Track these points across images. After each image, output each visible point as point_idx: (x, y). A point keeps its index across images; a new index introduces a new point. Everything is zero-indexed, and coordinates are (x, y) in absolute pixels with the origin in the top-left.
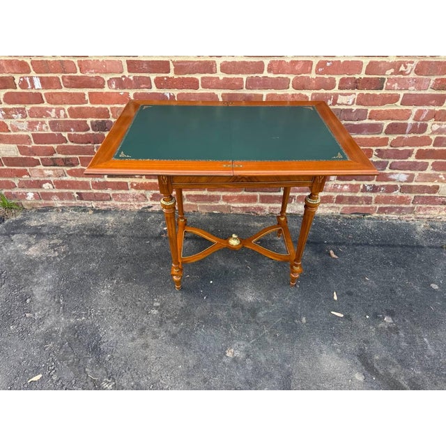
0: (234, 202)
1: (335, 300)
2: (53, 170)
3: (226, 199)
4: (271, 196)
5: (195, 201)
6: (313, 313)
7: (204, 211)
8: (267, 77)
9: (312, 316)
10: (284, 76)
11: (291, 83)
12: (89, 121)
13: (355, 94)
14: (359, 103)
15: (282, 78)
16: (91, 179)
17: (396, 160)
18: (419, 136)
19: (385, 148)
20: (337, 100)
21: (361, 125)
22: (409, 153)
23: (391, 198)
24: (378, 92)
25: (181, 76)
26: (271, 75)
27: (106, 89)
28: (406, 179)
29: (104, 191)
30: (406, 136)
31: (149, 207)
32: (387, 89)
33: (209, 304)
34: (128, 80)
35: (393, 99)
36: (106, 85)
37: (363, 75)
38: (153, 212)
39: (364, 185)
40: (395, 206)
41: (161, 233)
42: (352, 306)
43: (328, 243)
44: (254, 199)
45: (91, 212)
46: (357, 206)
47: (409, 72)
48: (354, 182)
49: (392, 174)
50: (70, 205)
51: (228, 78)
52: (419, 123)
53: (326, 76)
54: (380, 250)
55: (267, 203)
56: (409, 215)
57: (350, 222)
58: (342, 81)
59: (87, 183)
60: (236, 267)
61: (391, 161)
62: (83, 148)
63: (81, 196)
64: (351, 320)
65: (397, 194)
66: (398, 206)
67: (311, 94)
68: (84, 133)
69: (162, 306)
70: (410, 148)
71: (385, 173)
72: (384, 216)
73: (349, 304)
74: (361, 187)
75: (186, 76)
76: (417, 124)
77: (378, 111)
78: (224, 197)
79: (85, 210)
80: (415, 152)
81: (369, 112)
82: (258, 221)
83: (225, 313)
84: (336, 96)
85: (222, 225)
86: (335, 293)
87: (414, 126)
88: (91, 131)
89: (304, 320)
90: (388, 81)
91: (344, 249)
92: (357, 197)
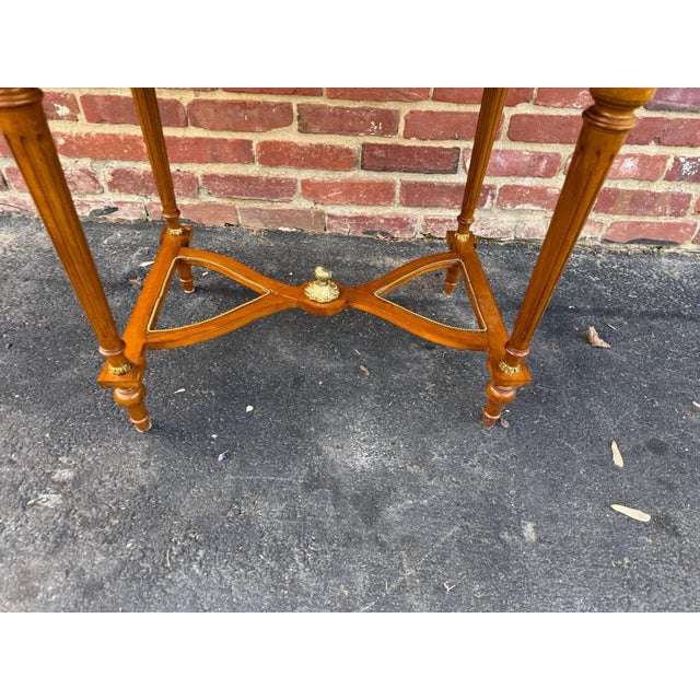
0: (335, 201)
1: (616, 468)
3: (313, 191)
4: (431, 185)
5: (229, 196)
6: (555, 509)
7: (257, 225)
9: (553, 518)
31: (111, 210)
33: (229, 477)
38: (119, 224)
39: (676, 159)
41: (131, 275)
42: (671, 487)
43: (576, 311)
44: (383, 193)
46: (648, 219)
48: (652, 150)
55: (419, 205)
57: (626, 261)
60: (328, 366)
64: (675, 532)
69: (77, 482)
73: (660, 481)
74: (670, 164)
78: (305, 183)
82: (394, 254)
83: (278, 509)
85: (298, 261)
86: (614, 446)
89: (529, 531)
91: (621, 324)
92: (653, 194)
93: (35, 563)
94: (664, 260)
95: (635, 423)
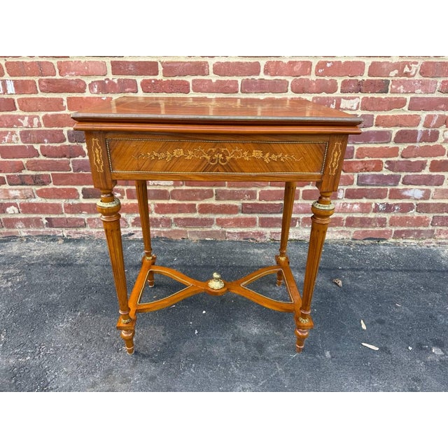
0: (231, 226)
1: (364, 330)
2: (20, 190)
3: (221, 223)
4: (272, 218)
5: (184, 226)
6: (338, 346)
7: (195, 238)
8: (263, 79)
9: (338, 349)
10: (282, 78)
11: (290, 85)
12: (65, 130)
13: (359, 97)
14: (364, 108)
15: (280, 80)
16: (64, 200)
17: (409, 174)
18: (431, 144)
19: (396, 159)
20: (340, 105)
21: (368, 132)
22: (423, 166)
23: (407, 218)
24: (383, 96)
25: (170, 79)
26: (268, 78)
27: (87, 94)
28: (421, 196)
29: (78, 216)
30: (417, 145)
31: (131, 234)
32: (392, 93)
33: (200, 337)
34: (111, 83)
35: (399, 104)
36: (87, 89)
37: (366, 77)
38: (134, 241)
39: (376, 204)
40: (413, 229)
42: (387, 336)
43: (343, 269)
44: (251, 222)
45: (61, 242)
46: (370, 229)
47: (414, 73)
48: (365, 201)
49: (406, 189)
50: (37, 234)
51: (221, 81)
52: (430, 130)
53: (327, 78)
54: (405, 275)
55: (267, 227)
56: (429, 240)
57: (364, 248)
58: (344, 83)
59: (59, 206)
61: (403, 174)
62: (57, 162)
63: (50, 223)
64: (389, 353)
65: (413, 214)
66: (416, 228)
67: (311, 98)
68: (59, 145)
70: (423, 159)
71: (398, 189)
72: (401, 241)
73: (382, 334)
74: (373, 206)
75: (175, 79)
76: (427, 131)
77: (386, 117)
78: (218, 220)
79: (54, 239)
80: (429, 163)
81: (375, 118)
82: (258, 248)
83: (222, 349)
84: (339, 100)
85: (215, 252)
86: (362, 321)
87: (425, 133)
88: (67, 143)
89: (328, 354)
90: (393, 84)
91: (363, 274)
92: (369, 218)
93: (127, 371)
94: (382, 247)
95: (371, 313)
